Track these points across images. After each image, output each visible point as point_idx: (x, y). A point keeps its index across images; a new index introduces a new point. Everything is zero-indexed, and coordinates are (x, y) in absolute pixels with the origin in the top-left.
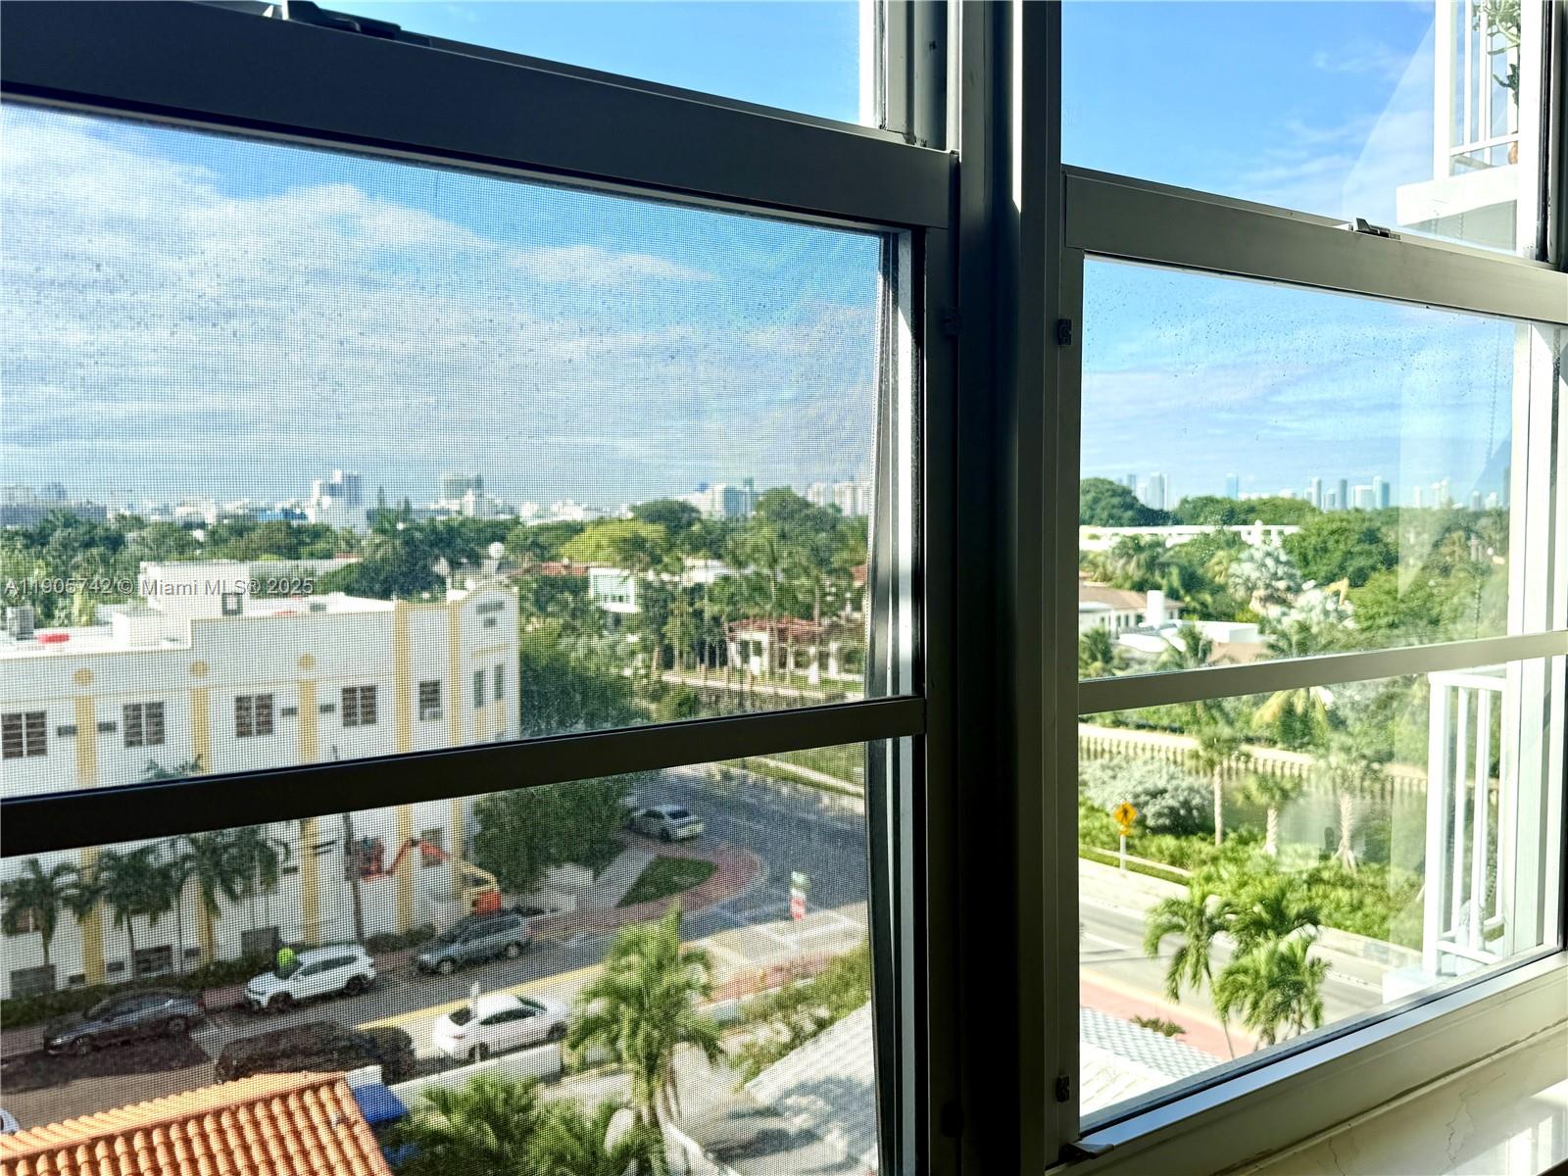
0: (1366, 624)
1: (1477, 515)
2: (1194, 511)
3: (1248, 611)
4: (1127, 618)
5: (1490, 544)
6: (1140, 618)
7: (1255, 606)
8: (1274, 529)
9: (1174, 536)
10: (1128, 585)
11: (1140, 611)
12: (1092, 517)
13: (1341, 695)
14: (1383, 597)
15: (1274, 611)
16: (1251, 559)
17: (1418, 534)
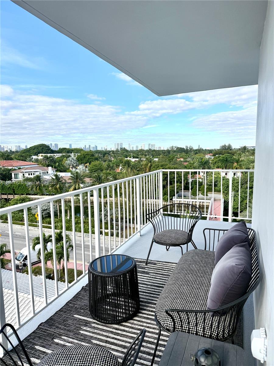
0: (91, 171)
1: (110, 151)
2: (61, 151)
3: (69, 170)
4: (45, 172)
5: (112, 156)
6: (47, 172)
7: (71, 169)
8: (76, 154)
9: (57, 156)
10: (46, 165)
11: (47, 171)
12: (42, 152)
13: (84, 185)
14: (93, 166)
15: (74, 169)
16: (69, 160)
17: (101, 155)
